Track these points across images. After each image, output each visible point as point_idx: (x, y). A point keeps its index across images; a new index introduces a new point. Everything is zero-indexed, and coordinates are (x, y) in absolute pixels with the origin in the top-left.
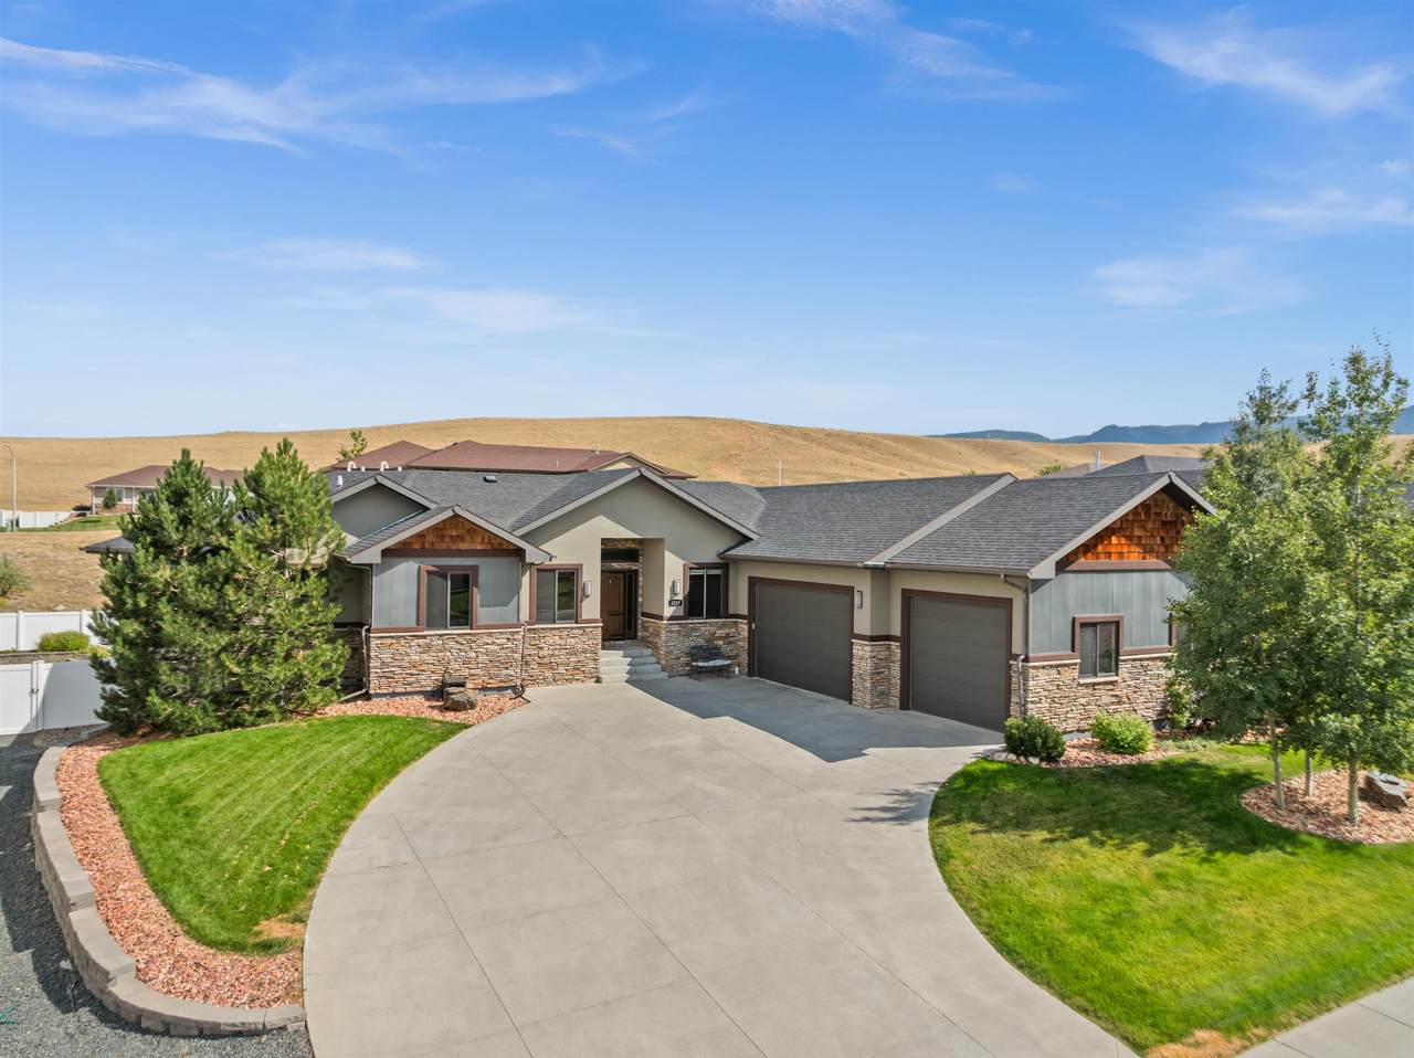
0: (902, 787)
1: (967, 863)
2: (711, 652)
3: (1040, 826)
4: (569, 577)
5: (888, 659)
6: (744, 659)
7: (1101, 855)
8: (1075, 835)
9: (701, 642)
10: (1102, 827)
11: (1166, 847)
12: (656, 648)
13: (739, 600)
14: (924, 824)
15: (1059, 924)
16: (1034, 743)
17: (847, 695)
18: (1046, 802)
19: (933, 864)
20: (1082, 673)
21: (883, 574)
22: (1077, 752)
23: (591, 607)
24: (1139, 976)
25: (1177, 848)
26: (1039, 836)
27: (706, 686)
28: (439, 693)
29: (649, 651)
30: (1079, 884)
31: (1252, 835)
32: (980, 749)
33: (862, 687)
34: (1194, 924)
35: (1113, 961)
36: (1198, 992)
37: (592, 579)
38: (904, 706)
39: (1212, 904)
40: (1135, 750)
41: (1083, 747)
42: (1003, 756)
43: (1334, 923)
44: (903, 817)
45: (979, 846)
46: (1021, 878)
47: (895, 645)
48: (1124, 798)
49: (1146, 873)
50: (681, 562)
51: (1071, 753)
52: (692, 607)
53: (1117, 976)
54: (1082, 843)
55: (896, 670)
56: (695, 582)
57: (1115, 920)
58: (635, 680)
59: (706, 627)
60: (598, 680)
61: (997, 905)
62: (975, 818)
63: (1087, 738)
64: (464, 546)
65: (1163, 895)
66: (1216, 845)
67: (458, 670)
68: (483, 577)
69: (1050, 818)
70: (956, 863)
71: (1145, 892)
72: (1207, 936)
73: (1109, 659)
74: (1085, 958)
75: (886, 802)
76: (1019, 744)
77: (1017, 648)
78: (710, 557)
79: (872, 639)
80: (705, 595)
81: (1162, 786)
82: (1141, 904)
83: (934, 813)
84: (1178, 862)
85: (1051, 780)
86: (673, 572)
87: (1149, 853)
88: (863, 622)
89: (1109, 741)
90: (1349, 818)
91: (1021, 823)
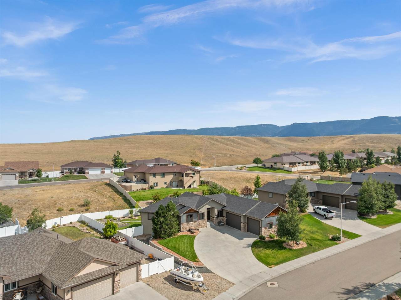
0: (248, 243)
1: (255, 252)
2: (221, 222)
3: (262, 248)
4: (203, 214)
5: (246, 225)
6: (225, 223)
7: (267, 251)
8: (265, 249)
9: (219, 221)
10: (268, 248)
11: (273, 250)
12: (213, 222)
13: (224, 214)
14: (251, 248)
15: (263, 257)
16: (262, 238)
17: (240, 230)
18: (263, 245)
19: (252, 252)
20: (268, 229)
21: (245, 216)
22: (267, 239)
23: (206, 217)
24: (269, 261)
25: (275, 250)
26: (261, 249)
27: (221, 227)
28: (189, 231)
29: (212, 222)
30: (265, 254)
31: (282, 248)
32: (256, 238)
33: (242, 229)
34: (274, 257)
35: (267, 260)
36: (273, 262)
37: (206, 214)
38: (248, 231)
39: (276, 255)
40: (273, 238)
41: (268, 238)
42: (259, 239)
43: (286, 257)
44: (248, 247)
45: (257, 250)
46: (260, 253)
47: (246, 224)
48: (271, 244)
49: (271, 252)
50: (217, 210)
51: (266, 239)
52: (218, 216)
53: (267, 261)
54: (266, 249)
55: (247, 227)
56: (218, 212)
57: (268, 257)
58: (212, 227)
59: (220, 218)
60: (207, 227)
61: (257, 256)
62: (256, 247)
63: (268, 237)
64: (191, 212)
65: (272, 254)
66: (279, 250)
67: (191, 228)
68: (194, 215)
69: (263, 247)
70: (254, 252)
71: (271, 254)
72: (275, 258)
73: (271, 227)
74: (265, 260)
75: (246, 245)
76: (261, 238)
77: (261, 227)
78: (220, 209)
79: (244, 223)
80: (220, 214)
81: (275, 243)
82: (270, 255)
83: (252, 247)
84: (274, 251)
85: (263, 242)
86: (216, 211)
87: (272, 250)
88: (242, 221)
89: (271, 237)
90: (293, 246)
91: (260, 248)
